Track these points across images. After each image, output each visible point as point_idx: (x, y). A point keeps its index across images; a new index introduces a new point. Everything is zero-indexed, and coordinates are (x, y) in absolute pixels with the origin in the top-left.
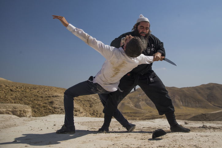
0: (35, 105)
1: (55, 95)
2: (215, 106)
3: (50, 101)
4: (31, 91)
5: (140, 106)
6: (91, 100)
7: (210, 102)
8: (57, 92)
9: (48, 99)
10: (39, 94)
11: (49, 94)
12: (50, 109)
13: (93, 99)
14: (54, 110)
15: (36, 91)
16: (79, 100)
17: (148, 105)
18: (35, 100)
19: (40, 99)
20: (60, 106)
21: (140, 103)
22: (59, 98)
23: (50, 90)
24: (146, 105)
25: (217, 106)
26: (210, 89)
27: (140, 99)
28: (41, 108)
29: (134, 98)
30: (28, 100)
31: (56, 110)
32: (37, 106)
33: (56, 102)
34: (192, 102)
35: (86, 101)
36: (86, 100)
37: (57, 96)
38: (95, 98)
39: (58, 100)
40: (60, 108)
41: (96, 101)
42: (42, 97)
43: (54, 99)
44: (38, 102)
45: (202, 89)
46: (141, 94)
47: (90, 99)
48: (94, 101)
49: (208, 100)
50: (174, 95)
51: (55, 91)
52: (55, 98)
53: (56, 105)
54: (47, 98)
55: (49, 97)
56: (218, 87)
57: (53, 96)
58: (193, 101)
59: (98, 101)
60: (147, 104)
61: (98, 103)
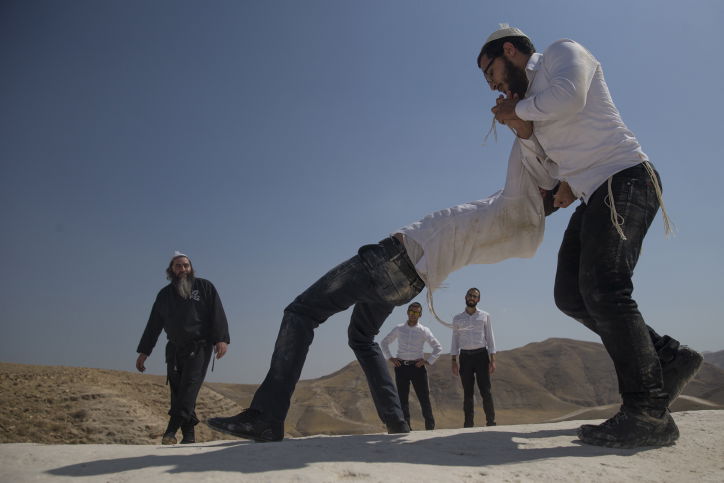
0: (27, 425)
1: (90, 394)
2: (565, 400)
3: (74, 411)
4: (15, 384)
5: (359, 413)
6: (207, 401)
7: (552, 390)
8: (100, 383)
9: (68, 407)
10: (41, 392)
11: (73, 390)
12: (75, 436)
13: (211, 398)
14: (87, 438)
15: (33, 383)
18: (26, 410)
19: (45, 406)
20: (104, 423)
21: (358, 404)
22: (102, 399)
23: (75, 380)
25: (572, 401)
26: (550, 356)
27: (359, 394)
28: (46, 433)
29: (341, 390)
30: (4, 413)
31: (91, 436)
32: (33, 429)
33: (94, 414)
37: (99, 395)
38: (218, 395)
39: (100, 406)
40: (107, 429)
41: (222, 403)
42: (50, 401)
43: (86, 406)
44: (36, 417)
48: (213, 405)
49: (546, 386)
51: (93, 380)
52: (92, 401)
53: (94, 421)
54: (68, 403)
55: (73, 399)
56: (572, 347)
57: (83, 398)
59: (227, 404)
61: (227, 409)
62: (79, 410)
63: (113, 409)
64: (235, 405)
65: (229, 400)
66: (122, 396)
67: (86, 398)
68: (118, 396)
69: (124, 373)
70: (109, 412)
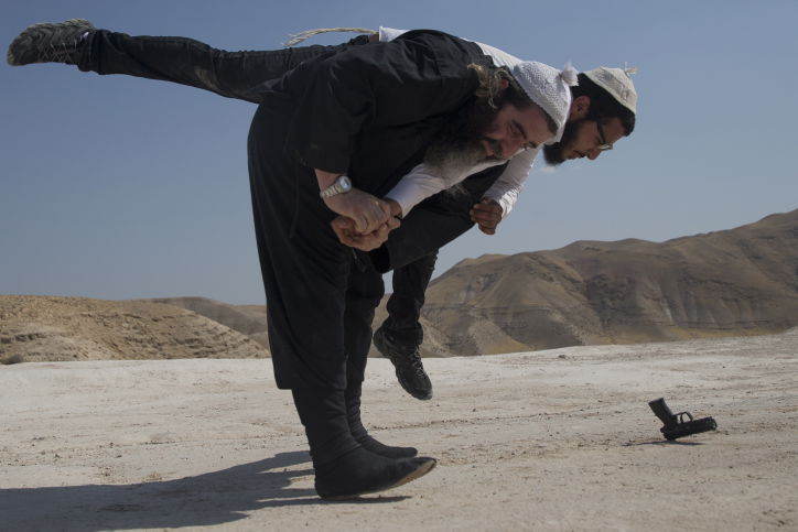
1: (26, 333)
3: (6, 356)
5: (474, 345)
6: (204, 336)
8: (40, 319)
11: (5, 328)
13: (209, 331)
17: (508, 333)
21: (471, 330)
22: (43, 341)
24: (500, 334)
29: (442, 309)
33: (33, 360)
34: (723, 304)
35: (181, 343)
36: (181, 339)
37: (37, 335)
38: (221, 326)
39: (39, 349)
41: (227, 338)
43: (22, 349)
45: (772, 238)
46: (474, 285)
47: (197, 333)
48: (213, 342)
50: (630, 281)
51: (30, 315)
52: (30, 343)
55: (5, 341)
57: (18, 339)
58: (725, 300)
60: (504, 329)
62: (13, 355)
63: (56, 352)
64: (247, 341)
65: (237, 334)
66: (69, 335)
67: (20, 338)
68: (62, 335)
69: (84, 301)
70: (50, 357)
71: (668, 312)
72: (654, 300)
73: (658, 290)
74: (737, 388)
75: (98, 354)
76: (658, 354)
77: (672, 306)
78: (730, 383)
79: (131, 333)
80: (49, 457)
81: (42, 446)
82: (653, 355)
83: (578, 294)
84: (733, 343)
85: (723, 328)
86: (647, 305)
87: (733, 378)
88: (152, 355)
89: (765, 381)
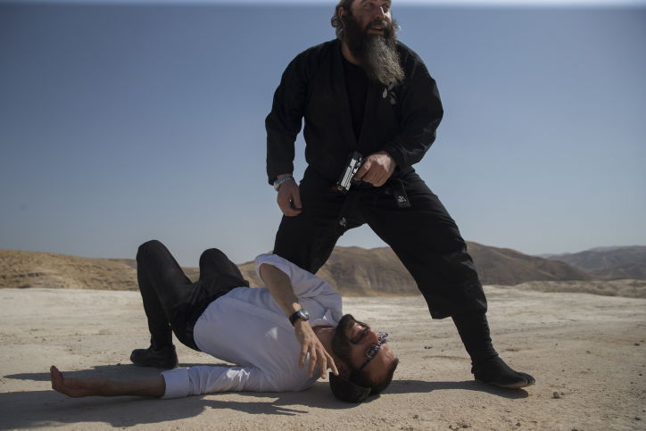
1: (34, 272)
8: (43, 265)
11: (22, 269)
16: (106, 281)
22: (44, 277)
23: (23, 262)
37: (41, 274)
39: (41, 282)
51: (38, 262)
52: (36, 278)
54: (18, 278)
55: (22, 276)
57: (29, 275)
62: (25, 283)
63: (51, 283)
66: (61, 275)
67: (31, 275)
68: (56, 274)
70: (47, 286)
71: (369, 283)
72: (364, 276)
73: (365, 272)
74: (397, 320)
75: (76, 286)
76: (362, 302)
77: (371, 280)
78: (395, 318)
79: (96, 276)
80: (40, 340)
81: (36, 334)
82: (359, 303)
83: (327, 271)
84: (397, 299)
85: (394, 292)
86: (359, 279)
87: (394, 316)
88: (106, 288)
89: (409, 318)
